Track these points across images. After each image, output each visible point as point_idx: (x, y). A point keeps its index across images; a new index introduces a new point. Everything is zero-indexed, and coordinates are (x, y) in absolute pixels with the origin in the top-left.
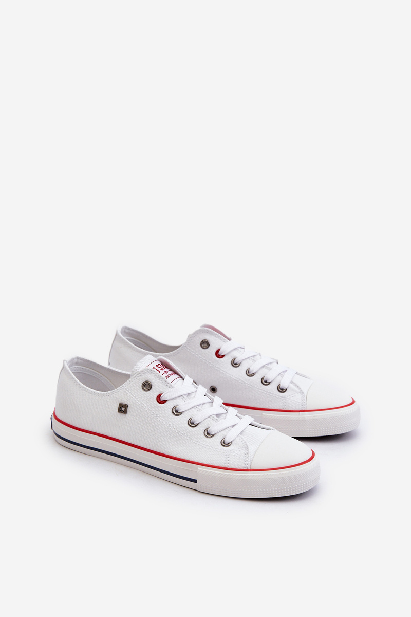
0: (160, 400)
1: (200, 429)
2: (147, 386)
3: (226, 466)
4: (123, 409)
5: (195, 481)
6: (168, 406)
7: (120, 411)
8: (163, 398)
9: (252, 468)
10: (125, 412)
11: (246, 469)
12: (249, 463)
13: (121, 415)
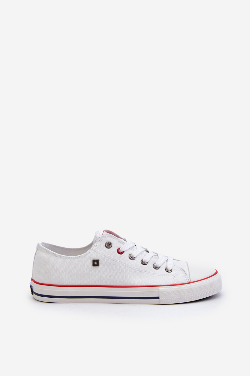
0: (120, 253)
1: (150, 265)
2: (109, 245)
3: (176, 283)
4: (96, 263)
5: (158, 298)
6: (126, 255)
7: (94, 265)
8: (121, 251)
9: (192, 281)
10: (98, 265)
11: (189, 282)
12: (189, 278)
13: (95, 268)
